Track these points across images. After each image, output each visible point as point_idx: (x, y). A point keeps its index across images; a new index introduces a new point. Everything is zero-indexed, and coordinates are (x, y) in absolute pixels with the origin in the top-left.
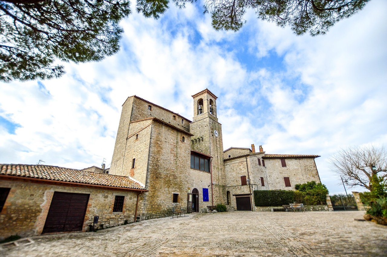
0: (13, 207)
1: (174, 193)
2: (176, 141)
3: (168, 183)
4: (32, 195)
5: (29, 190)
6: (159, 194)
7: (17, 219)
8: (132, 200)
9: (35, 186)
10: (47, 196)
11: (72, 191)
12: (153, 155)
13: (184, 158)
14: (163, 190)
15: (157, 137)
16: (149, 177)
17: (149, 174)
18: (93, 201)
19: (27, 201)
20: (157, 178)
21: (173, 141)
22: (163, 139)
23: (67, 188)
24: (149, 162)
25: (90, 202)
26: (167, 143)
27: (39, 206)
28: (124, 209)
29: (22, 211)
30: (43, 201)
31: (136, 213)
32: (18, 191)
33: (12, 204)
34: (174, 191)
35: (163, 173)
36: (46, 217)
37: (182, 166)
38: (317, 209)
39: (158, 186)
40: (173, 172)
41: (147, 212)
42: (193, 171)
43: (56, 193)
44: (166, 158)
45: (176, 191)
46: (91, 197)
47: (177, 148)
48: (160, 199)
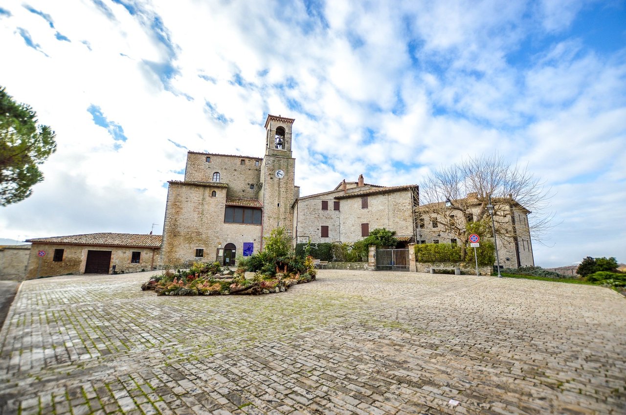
0: (67, 259)
1: (197, 248)
2: (202, 197)
3: (189, 239)
4: (75, 253)
5: (74, 250)
6: (178, 249)
7: (70, 265)
8: (148, 255)
9: (76, 247)
10: (84, 253)
11: (102, 250)
12: (170, 216)
13: (214, 214)
14: (183, 246)
15: (174, 199)
16: (165, 236)
17: (166, 233)
18: (114, 256)
19: (73, 256)
20: (175, 236)
21: (197, 198)
22: (184, 199)
23: (96, 248)
24: (166, 223)
25: (112, 256)
26: (189, 202)
27: (80, 259)
28: (141, 261)
29: (71, 261)
30: (82, 256)
31: (152, 265)
32: (68, 251)
33: (66, 257)
34: (197, 247)
35: (182, 231)
36: (85, 265)
37: (209, 222)
38: (355, 267)
39: (176, 243)
40: (196, 229)
41: (164, 264)
42: (227, 226)
43: (89, 251)
44: (187, 217)
45: (200, 246)
46: (112, 253)
47: (203, 204)
48: (179, 254)
